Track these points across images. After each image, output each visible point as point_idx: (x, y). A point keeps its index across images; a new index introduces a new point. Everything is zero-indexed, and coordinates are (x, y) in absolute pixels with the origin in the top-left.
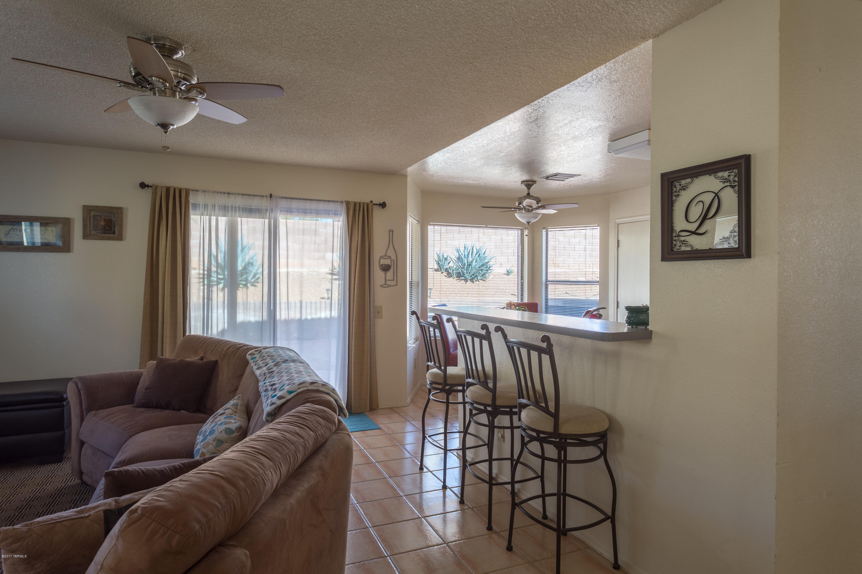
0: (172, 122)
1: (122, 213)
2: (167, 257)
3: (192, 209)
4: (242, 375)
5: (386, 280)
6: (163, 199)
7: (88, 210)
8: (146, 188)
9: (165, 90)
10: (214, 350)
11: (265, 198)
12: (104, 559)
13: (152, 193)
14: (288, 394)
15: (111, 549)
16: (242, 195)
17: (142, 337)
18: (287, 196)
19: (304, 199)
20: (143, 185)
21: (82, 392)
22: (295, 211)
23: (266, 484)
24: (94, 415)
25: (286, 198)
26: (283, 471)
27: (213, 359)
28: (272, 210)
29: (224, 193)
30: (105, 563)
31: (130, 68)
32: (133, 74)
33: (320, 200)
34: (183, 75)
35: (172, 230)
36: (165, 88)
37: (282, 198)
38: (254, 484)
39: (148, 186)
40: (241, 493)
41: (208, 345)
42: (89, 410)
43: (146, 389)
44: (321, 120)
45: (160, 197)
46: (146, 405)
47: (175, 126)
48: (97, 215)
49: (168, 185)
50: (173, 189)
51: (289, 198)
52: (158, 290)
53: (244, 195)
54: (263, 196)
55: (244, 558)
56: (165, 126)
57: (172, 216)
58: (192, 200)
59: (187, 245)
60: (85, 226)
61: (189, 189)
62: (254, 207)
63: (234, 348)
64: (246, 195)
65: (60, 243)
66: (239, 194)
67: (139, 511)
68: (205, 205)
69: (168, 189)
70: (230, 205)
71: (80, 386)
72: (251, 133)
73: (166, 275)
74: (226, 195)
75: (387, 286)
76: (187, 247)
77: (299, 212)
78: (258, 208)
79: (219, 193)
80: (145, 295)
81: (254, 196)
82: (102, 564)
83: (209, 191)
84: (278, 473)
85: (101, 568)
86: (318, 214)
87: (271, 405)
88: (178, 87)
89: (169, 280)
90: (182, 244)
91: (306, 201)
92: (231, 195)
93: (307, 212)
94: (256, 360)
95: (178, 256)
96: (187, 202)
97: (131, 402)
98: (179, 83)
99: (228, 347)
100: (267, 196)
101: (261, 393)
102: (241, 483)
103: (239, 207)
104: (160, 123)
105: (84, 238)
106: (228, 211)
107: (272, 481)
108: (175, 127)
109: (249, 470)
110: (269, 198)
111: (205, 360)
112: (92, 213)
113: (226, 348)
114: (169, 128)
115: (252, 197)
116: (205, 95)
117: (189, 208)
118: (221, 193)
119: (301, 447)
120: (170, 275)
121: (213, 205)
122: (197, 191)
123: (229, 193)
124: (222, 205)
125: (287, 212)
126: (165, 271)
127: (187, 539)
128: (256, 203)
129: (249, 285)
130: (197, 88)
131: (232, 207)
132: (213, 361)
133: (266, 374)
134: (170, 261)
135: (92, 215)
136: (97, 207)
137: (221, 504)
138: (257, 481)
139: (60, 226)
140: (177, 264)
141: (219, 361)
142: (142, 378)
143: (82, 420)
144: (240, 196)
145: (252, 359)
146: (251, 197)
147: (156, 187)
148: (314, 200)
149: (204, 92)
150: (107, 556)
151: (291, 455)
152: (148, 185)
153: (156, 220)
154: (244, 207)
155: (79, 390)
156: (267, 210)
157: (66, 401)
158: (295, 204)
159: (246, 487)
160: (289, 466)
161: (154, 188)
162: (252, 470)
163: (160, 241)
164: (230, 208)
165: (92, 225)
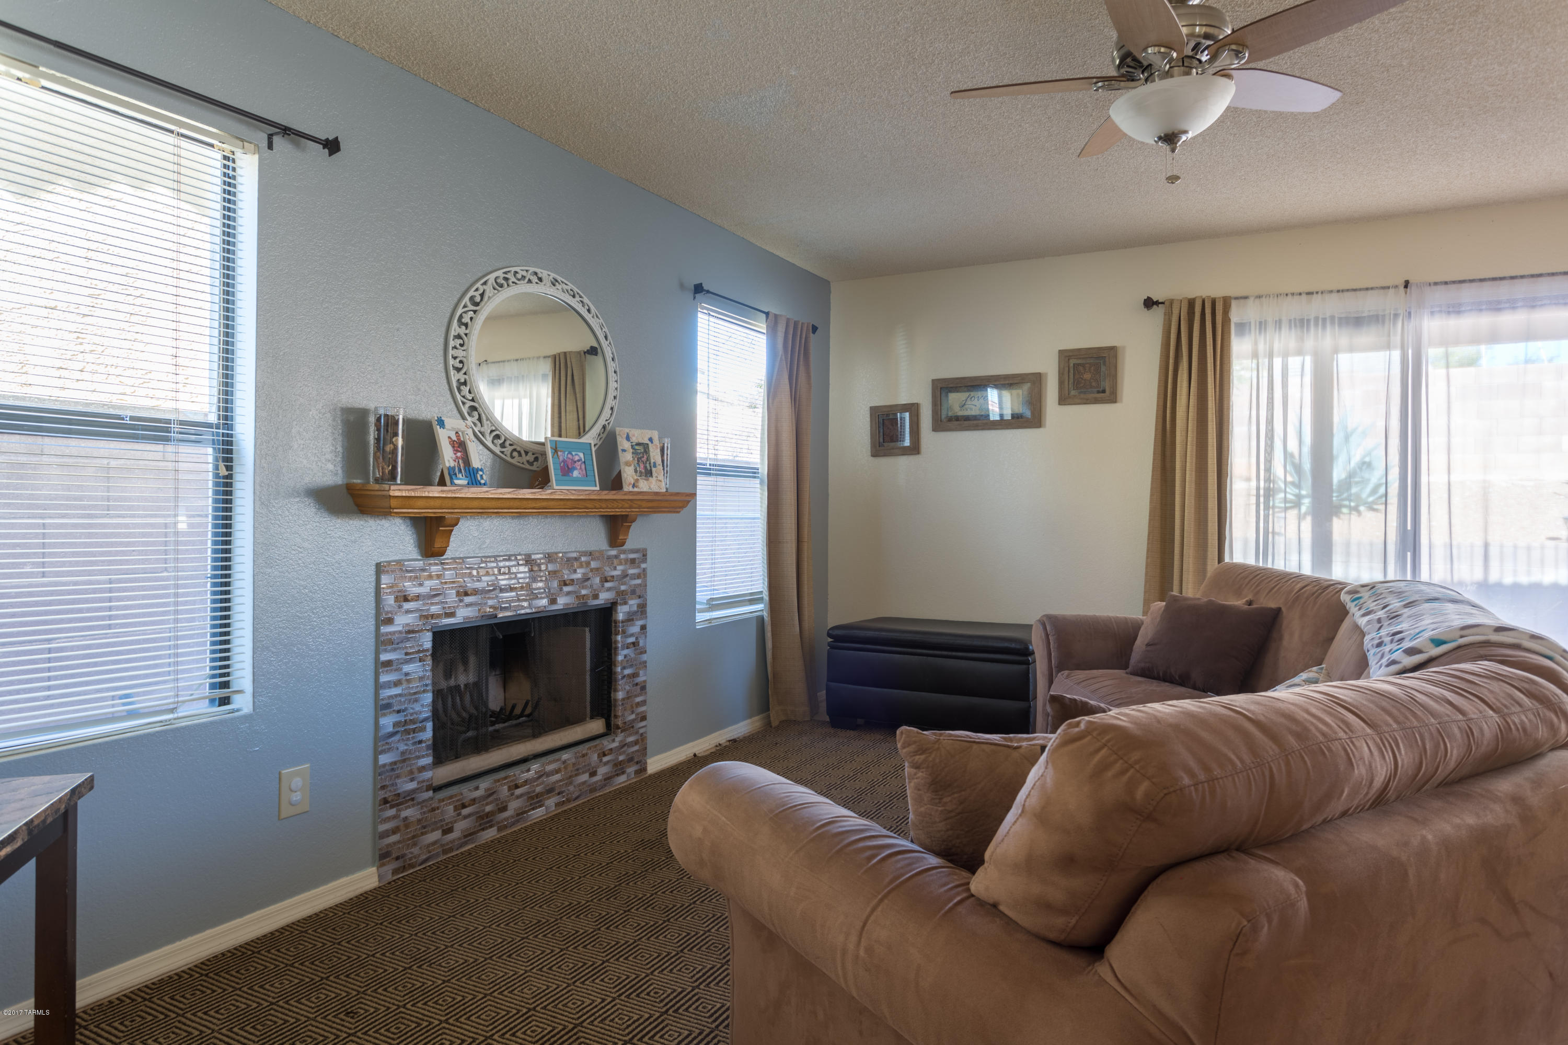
0: (1183, 127)
1: (1116, 357)
2: (1190, 425)
3: (1236, 335)
4: (1331, 639)
6: (1182, 322)
7: (1066, 356)
8: (1155, 306)
9: (1171, 70)
10: (1274, 591)
11: (1392, 291)
12: (1027, 797)
13: (1165, 315)
14: (1432, 645)
15: (1037, 782)
16: (1338, 291)
17: (1146, 568)
18: (1448, 279)
19: (1494, 279)
20: (1149, 303)
21: (1050, 637)
22: (1469, 308)
23: (1355, 764)
24: (1068, 677)
25: (1446, 283)
26: (1403, 760)
27: (1273, 605)
28: (1410, 313)
29: (1300, 294)
30: (1027, 804)
31: (1113, 52)
32: (1118, 62)
33: (1540, 275)
34: (1204, 29)
35: (1198, 376)
36: (1170, 67)
37: (1436, 284)
38: (1324, 753)
39: (1157, 303)
40: (1289, 757)
41: (1263, 580)
42: (1061, 668)
43: (1148, 645)
44: (1537, 57)
45: (1178, 319)
46: (1147, 673)
47: (1190, 132)
48: (1078, 365)
49: (1191, 296)
50: (1201, 300)
51: (1454, 282)
52: (1174, 486)
53: (1343, 291)
54: (1389, 288)
55: (1292, 890)
56: (1170, 139)
57: (1199, 351)
58: (1235, 316)
59: (1225, 402)
60: (1061, 383)
61: (1230, 297)
62: (1365, 314)
63: (1316, 586)
64: (1348, 290)
65: (1028, 414)
66: (1331, 292)
67: (1082, 726)
68: (1260, 323)
69: (1191, 303)
70: (1312, 317)
71: (1048, 628)
72: (1356, 145)
73: (1188, 458)
74: (1304, 296)
76: (1225, 407)
77: (1481, 310)
78: (1375, 313)
79: (1290, 296)
80: (1152, 495)
81: (1367, 289)
82: (1024, 805)
83: (1268, 296)
84: (1387, 757)
85: (1023, 811)
86: (1533, 307)
87: (1388, 666)
88: (1194, 58)
89: (1194, 468)
90: (1217, 401)
91: (1498, 282)
92: (1315, 295)
93: (1502, 306)
94: (1362, 601)
95: (1210, 424)
96: (1226, 321)
97: (1124, 666)
98: (1196, 47)
99: (1304, 585)
100: (1396, 287)
101: (1368, 651)
102: (1292, 740)
103: (1332, 318)
104: (1162, 135)
105: (1060, 404)
106: (1308, 329)
107: (1371, 767)
108: (1190, 135)
109: (1312, 723)
110: (1402, 289)
111: (1254, 606)
112: (1072, 362)
113: (1299, 586)
114: (1179, 141)
115: (1362, 293)
116: (1247, 55)
117: (1230, 333)
118: (1293, 294)
119: (1456, 731)
120: (1194, 459)
121: (1276, 321)
122: (1246, 298)
123: (1309, 293)
124: (1295, 319)
125: (1449, 313)
126: (1186, 451)
127: (1166, 794)
128: (1370, 304)
129: (1362, 508)
130: (1230, 44)
131: (1317, 319)
132: (1271, 609)
133: (1382, 620)
134: (1195, 433)
135: (1072, 365)
136: (1079, 350)
137: (1242, 761)
138: (1330, 749)
139: (1027, 386)
140: (1207, 439)
141: (1284, 609)
142: (1142, 629)
143: (1051, 682)
144: (1335, 295)
145: (1353, 601)
146: (1358, 293)
147: (1172, 302)
148: (1522, 277)
149: (1243, 49)
150: (1030, 791)
151: (1427, 735)
152: (1157, 301)
153: (1171, 361)
154: (1343, 316)
155: (1047, 635)
156: (1396, 316)
157: (1033, 656)
158: (1467, 294)
159: (1301, 751)
160: (1421, 756)
161: (1168, 304)
162: (1321, 726)
163: (1178, 397)
164: (1312, 323)
165: (1071, 381)
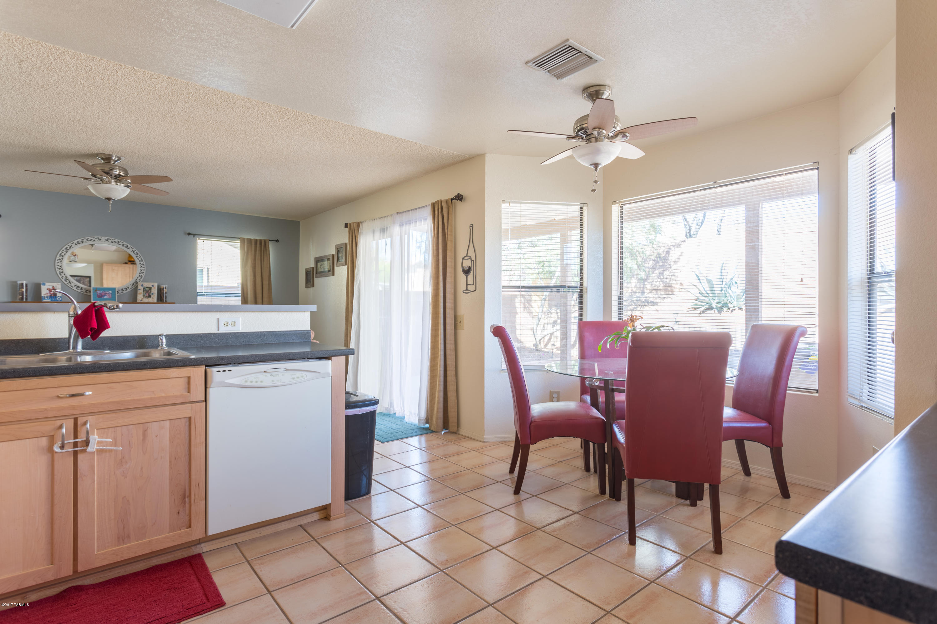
5: (467, 285)
58: (360, 230)
60: (337, 258)
61: (360, 222)
62: (385, 227)
65: (331, 270)
75: (468, 291)
92: (375, 220)
105: (337, 266)
112: (338, 249)
122: (363, 222)
136: (339, 244)
139: (331, 259)
144: (379, 220)
154: (381, 228)
161: (348, 226)
164: (375, 231)
